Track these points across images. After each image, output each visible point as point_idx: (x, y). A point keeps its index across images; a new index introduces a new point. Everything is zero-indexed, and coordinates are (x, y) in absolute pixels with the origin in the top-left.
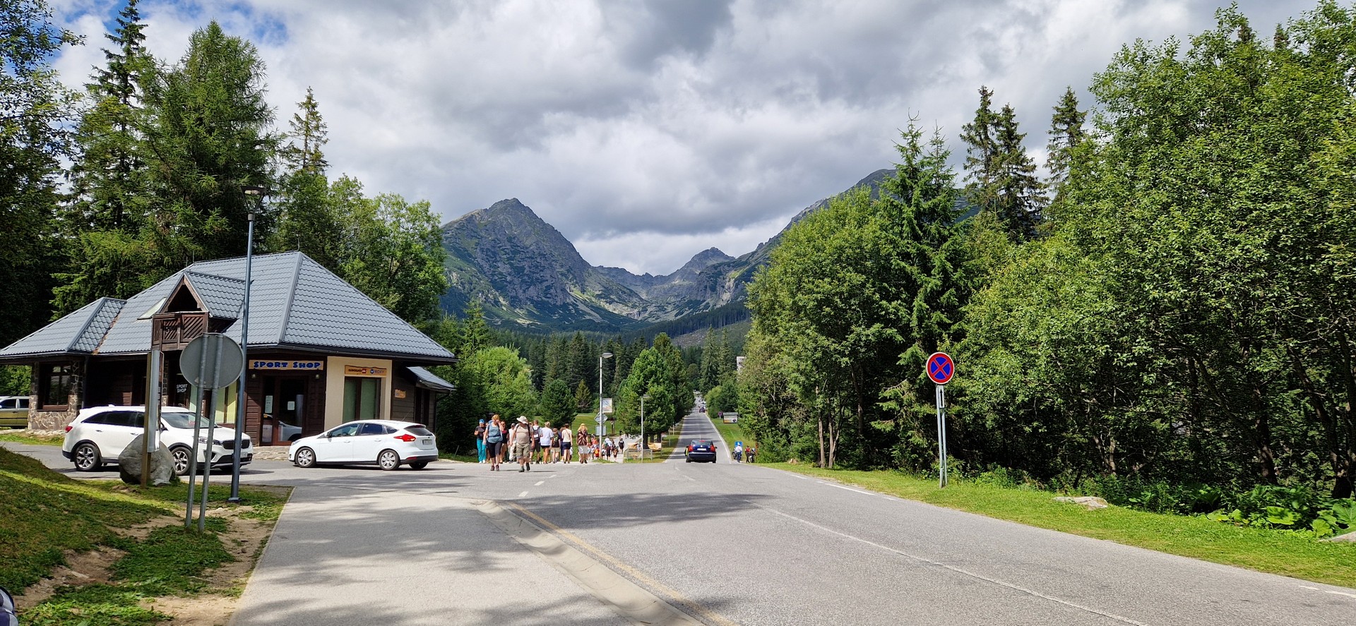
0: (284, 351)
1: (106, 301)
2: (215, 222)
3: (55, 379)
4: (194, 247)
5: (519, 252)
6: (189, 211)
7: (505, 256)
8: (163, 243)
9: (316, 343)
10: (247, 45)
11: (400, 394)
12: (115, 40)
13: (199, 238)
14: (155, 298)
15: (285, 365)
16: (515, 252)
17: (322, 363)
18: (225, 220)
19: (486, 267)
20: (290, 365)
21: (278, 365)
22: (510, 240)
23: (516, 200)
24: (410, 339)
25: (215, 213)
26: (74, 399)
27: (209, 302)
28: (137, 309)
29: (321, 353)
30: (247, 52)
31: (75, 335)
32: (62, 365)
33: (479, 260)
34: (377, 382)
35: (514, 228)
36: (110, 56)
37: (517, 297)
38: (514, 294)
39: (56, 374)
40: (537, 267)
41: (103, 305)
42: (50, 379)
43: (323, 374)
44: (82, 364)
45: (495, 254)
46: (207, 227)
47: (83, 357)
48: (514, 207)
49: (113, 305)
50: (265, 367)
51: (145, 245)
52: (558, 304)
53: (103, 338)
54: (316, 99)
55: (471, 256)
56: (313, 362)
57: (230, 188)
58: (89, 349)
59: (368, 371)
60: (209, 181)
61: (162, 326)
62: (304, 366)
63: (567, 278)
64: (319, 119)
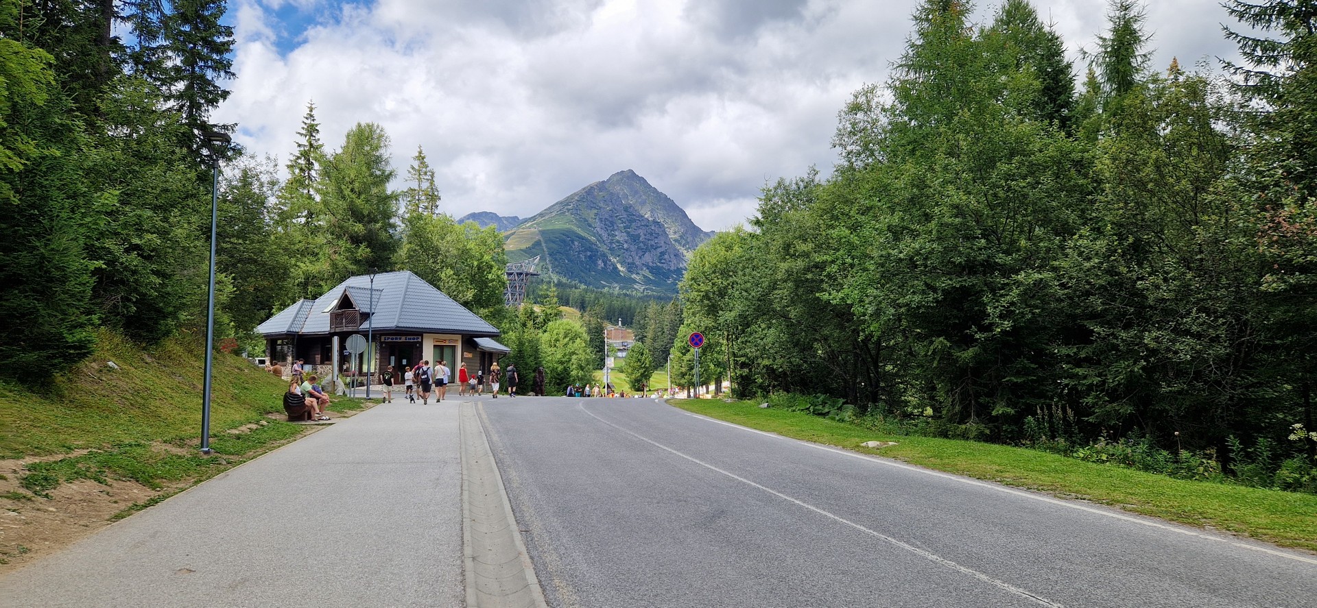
0: (398, 332)
1: (304, 301)
2: (363, 251)
3: (279, 348)
4: (353, 267)
5: (635, 221)
6: (348, 245)
7: (622, 225)
8: (334, 265)
9: (418, 326)
10: (378, 127)
11: (468, 355)
12: (302, 134)
13: (356, 262)
14: (330, 300)
15: (400, 339)
16: (631, 221)
17: (420, 337)
18: (368, 250)
19: (605, 236)
20: (403, 339)
21: (396, 339)
22: (626, 209)
23: (631, 171)
24: (472, 321)
25: (362, 246)
26: (290, 359)
27: (361, 304)
28: (321, 306)
29: (420, 333)
30: (378, 131)
31: (289, 323)
32: (282, 339)
33: (598, 229)
34: (454, 348)
35: (630, 198)
36: (299, 146)
37: (633, 264)
38: (630, 261)
39: (279, 345)
40: (651, 234)
41: (303, 304)
42: (276, 348)
43: (421, 344)
44: (293, 339)
45: (612, 223)
46: (359, 255)
47: (294, 335)
48: (630, 178)
49: (308, 303)
50: (390, 340)
51: (323, 266)
52: (672, 268)
53: (304, 324)
54: (425, 153)
55: (590, 226)
56: (416, 337)
57: (370, 230)
58: (297, 331)
59: (447, 342)
60: (359, 228)
61: (336, 317)
62: (411, 339)
63: (680, 244)
64: (427, 167)
